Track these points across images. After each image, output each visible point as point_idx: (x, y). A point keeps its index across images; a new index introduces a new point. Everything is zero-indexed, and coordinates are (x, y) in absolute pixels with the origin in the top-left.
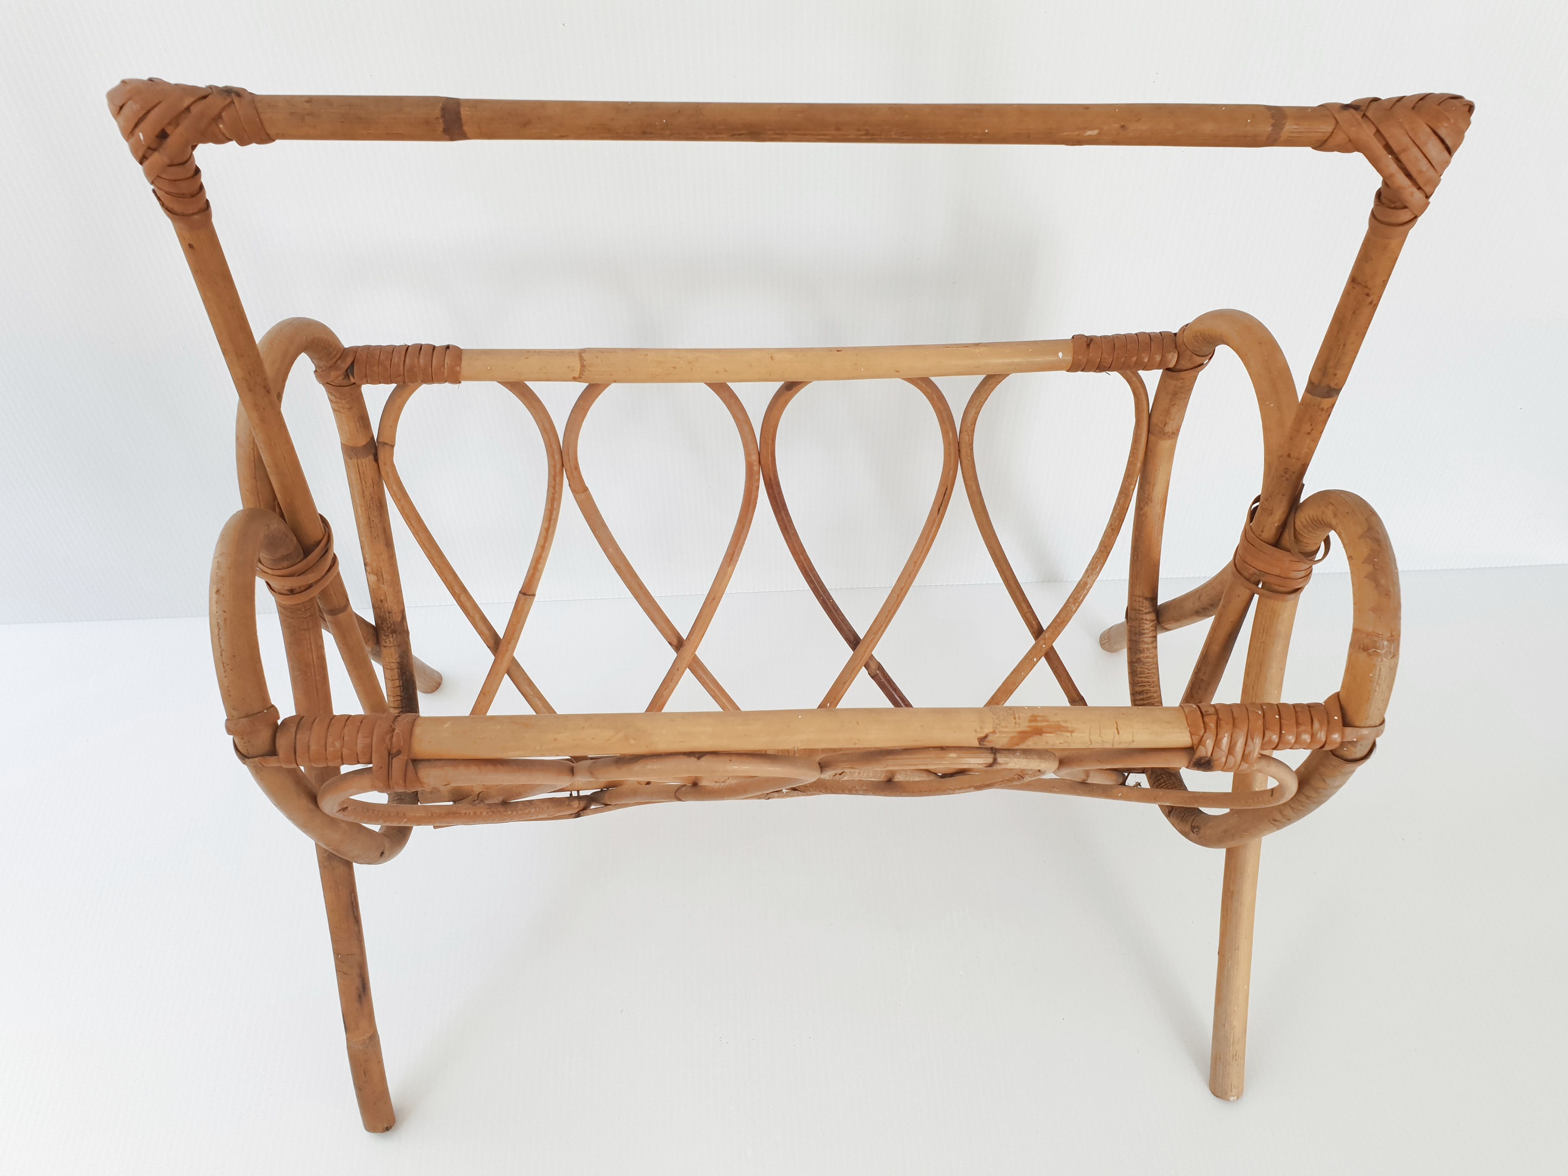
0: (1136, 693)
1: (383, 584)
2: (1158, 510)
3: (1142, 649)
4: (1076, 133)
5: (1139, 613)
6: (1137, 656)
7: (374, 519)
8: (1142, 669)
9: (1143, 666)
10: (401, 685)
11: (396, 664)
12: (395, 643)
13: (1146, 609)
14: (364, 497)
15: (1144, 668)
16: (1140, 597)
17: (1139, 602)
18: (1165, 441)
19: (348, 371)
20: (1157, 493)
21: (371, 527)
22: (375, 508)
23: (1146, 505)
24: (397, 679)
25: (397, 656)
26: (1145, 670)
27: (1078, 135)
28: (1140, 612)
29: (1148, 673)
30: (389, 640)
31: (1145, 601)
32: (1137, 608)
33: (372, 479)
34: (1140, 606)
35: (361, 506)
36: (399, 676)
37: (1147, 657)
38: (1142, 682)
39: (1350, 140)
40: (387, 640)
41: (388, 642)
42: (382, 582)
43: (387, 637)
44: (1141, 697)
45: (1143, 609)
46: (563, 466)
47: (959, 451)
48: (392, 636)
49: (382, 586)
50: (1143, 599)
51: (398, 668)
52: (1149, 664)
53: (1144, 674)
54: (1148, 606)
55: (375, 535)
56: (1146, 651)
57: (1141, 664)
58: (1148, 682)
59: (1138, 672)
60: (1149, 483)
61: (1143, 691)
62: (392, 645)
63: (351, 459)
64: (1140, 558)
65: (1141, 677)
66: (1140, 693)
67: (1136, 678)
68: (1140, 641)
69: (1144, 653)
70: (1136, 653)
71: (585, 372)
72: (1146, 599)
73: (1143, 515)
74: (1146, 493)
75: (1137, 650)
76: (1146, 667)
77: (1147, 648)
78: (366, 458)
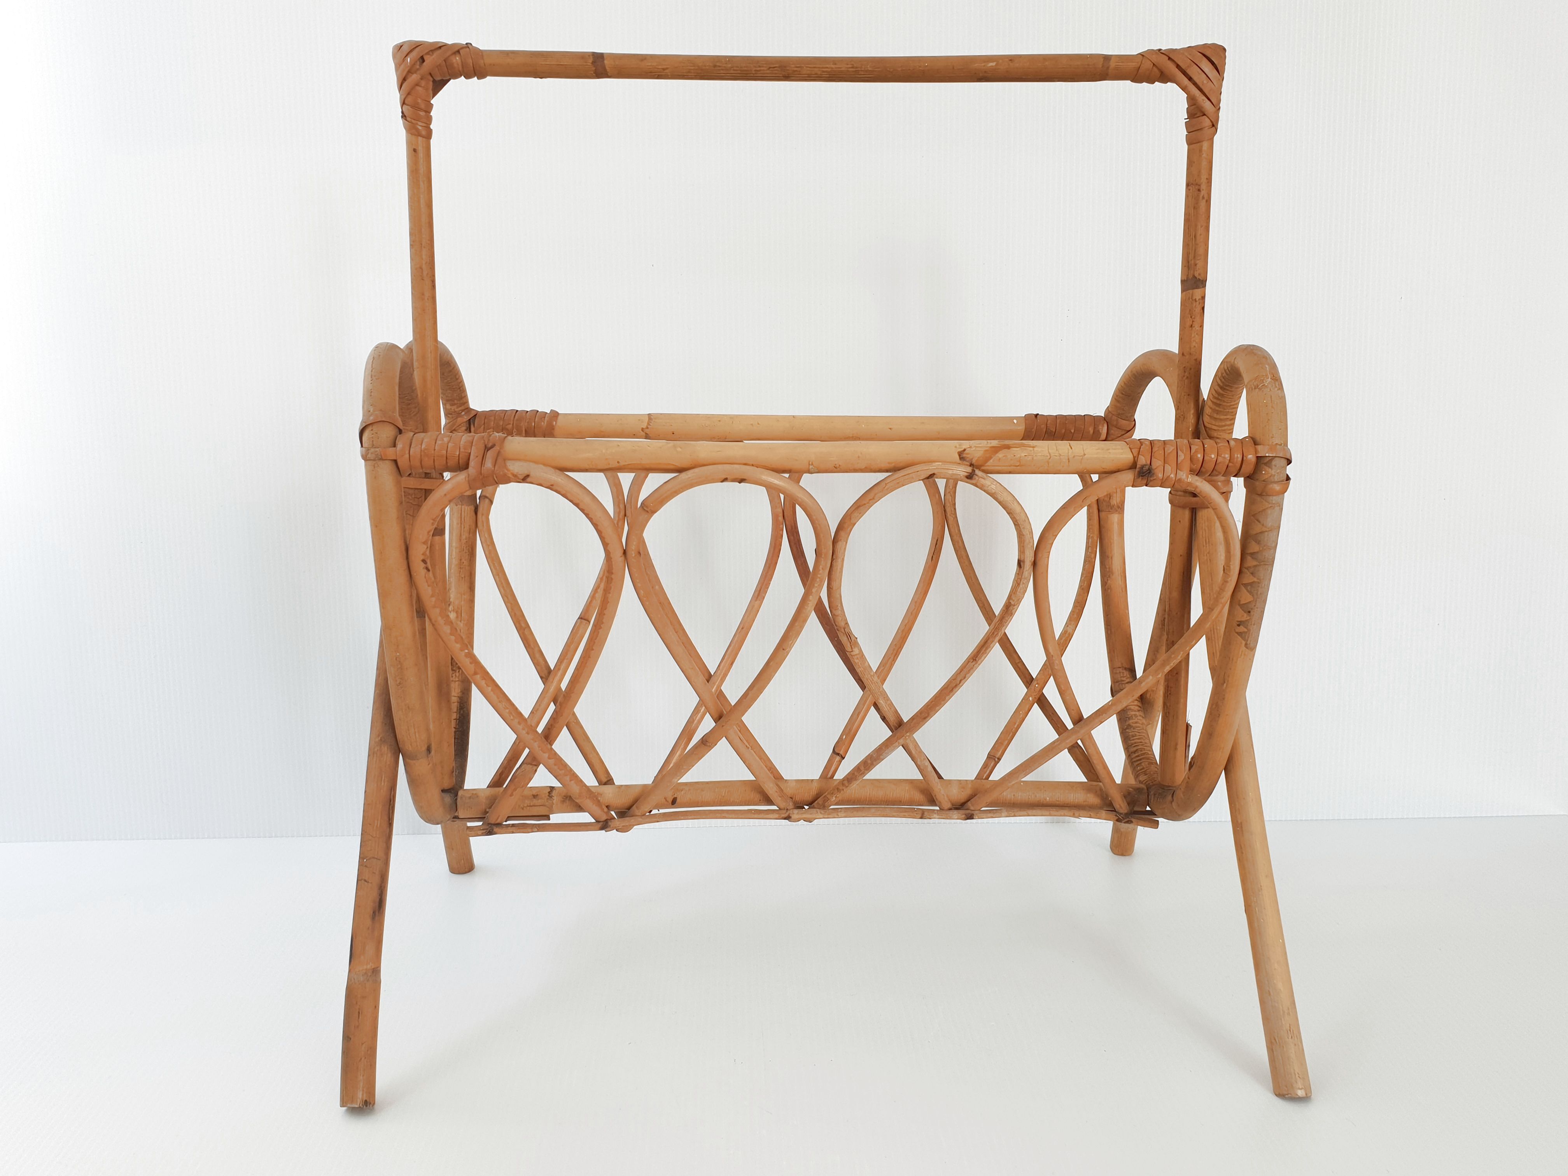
0: (1132, 753)
1: (461, 621)
2: (1120, 581)
3: (1130, 716)
4: (983, 64)
5: (1122, 684)
6: (1127, 723)
7: (464, 561)
8: (1133, 733)
9: (1134, 730)
10: (458, 718)
11: (457, 698)
12: (460, 677)
13: (1127, 679)
14: (460, 540)
15: (1135, 732)
16: (1120, 668)
17: (1120, 673)
18: (1113, 515)
19: (471, 420)
20: (1116, 564)
21: (461, 568)
22: (467, 551)
23: (1109, 579)
24: (455, 712)
25: (459, 691)
26: (1136, 733)
27: (984, 66)
28: (1123, 682)
29: (1139, 735)
30: (455, 675)
31: (1124, 671)
32: (1120, 679)
33: (470, 526)
34: (1121, 677)
35: (456, 548)
36: (457, 710)
37: (1136, 723)
38: (1135, 743)
39: (1154, 64)
40: (454, 675)
41: (454, 677)
42: (460, 619)
43: (454, 672)
44: (1136, 755)
45: (1124, 679)
46: (625, 515)
47: (945, 511)
48: (459, 671)
49: (459, 623)
50: (1122, 670)
51: (458, 702)
52: (1139, 729)
53: (1136, 736)
54: (1129, 676)
55: (463, 576)
56: (1134, 718)
57: (1132, 729)
58: (1141, 742)
59: (1130, 736)
60: (1108, 557)
61: (1137, 750)
62: (457, 679)
63: (457, 505)
64: (1113, 631)
65: (1133, 740)
66: (1135, 752)
67: (1129, 742)
68: (1127, 709)
69: (1132, 719)
70: (1126, 721)
71: (651, 422)
72: (1125, 669)
73: (1108, 589)
74: (1107, 567)
75: (1126, 718)
76: (1137, 731)
77: (1135, 715)
78: (468, 506)
